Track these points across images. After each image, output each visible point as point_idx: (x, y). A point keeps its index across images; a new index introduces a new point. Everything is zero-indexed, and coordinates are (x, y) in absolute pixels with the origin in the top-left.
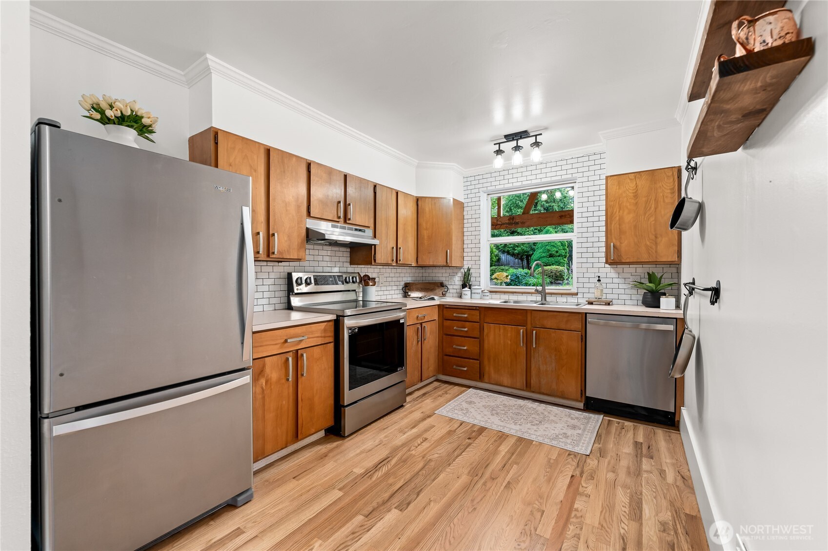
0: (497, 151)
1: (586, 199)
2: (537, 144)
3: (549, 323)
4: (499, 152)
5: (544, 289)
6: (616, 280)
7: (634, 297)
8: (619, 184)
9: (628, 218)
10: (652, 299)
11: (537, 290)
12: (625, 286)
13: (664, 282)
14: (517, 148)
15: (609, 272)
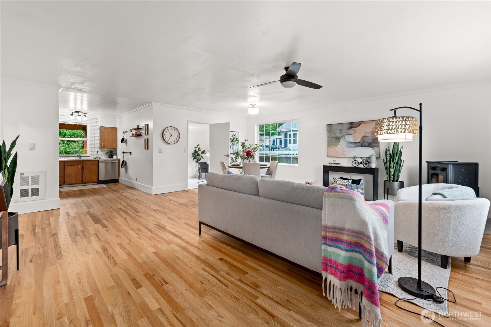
0: (71, 114)
1: (92, 130)
2: (85, 116)
3: (88, 164)
4: (72, 115)
5: (80, 155)
6: (101, 152)
7: (105, 156)
8: (104, 129)
9: (106, 137)
10: (111, 156)
11: (78, 155)
12: (103, 154)
13: (113, 152)
14: (79, 115)
15: (100, 151)
